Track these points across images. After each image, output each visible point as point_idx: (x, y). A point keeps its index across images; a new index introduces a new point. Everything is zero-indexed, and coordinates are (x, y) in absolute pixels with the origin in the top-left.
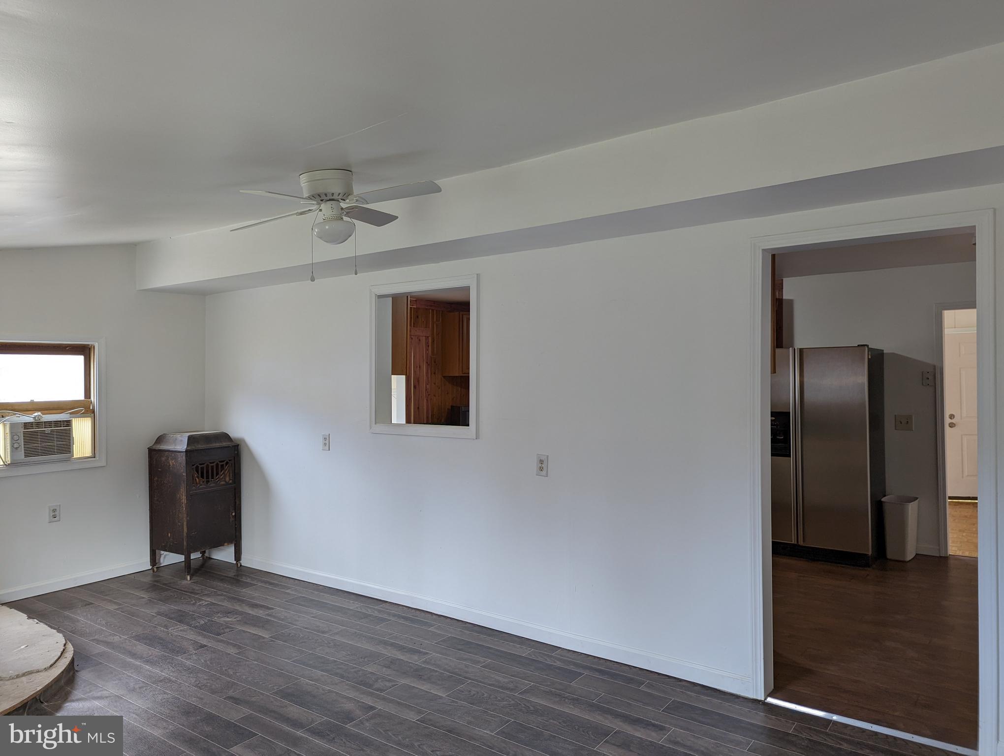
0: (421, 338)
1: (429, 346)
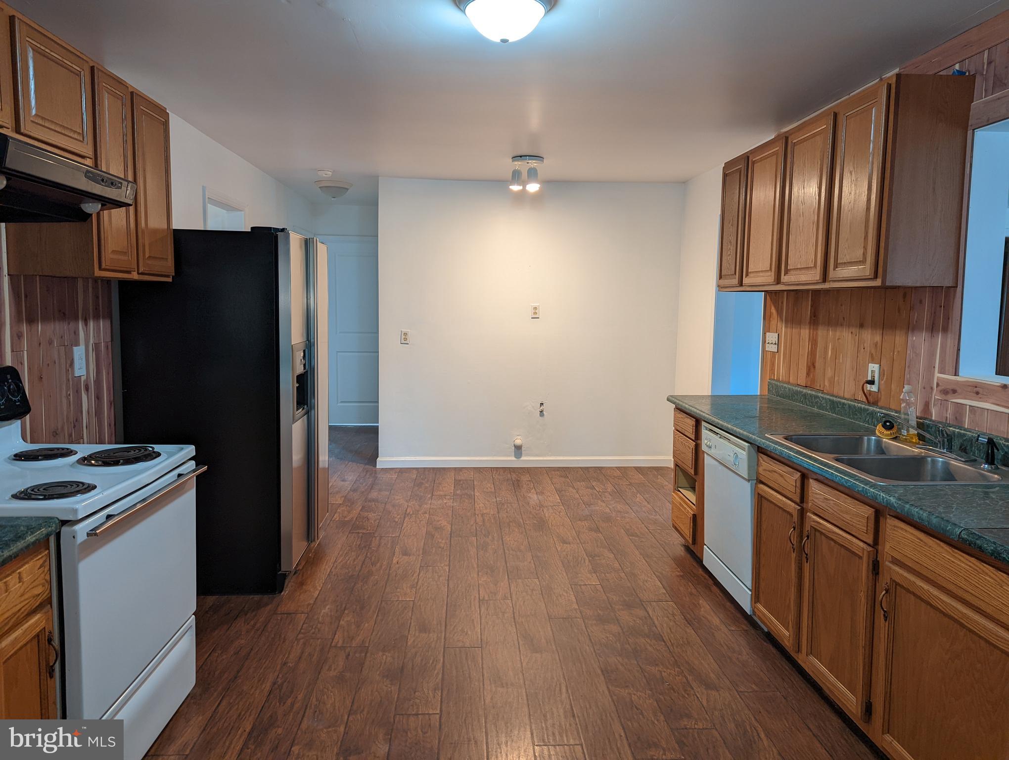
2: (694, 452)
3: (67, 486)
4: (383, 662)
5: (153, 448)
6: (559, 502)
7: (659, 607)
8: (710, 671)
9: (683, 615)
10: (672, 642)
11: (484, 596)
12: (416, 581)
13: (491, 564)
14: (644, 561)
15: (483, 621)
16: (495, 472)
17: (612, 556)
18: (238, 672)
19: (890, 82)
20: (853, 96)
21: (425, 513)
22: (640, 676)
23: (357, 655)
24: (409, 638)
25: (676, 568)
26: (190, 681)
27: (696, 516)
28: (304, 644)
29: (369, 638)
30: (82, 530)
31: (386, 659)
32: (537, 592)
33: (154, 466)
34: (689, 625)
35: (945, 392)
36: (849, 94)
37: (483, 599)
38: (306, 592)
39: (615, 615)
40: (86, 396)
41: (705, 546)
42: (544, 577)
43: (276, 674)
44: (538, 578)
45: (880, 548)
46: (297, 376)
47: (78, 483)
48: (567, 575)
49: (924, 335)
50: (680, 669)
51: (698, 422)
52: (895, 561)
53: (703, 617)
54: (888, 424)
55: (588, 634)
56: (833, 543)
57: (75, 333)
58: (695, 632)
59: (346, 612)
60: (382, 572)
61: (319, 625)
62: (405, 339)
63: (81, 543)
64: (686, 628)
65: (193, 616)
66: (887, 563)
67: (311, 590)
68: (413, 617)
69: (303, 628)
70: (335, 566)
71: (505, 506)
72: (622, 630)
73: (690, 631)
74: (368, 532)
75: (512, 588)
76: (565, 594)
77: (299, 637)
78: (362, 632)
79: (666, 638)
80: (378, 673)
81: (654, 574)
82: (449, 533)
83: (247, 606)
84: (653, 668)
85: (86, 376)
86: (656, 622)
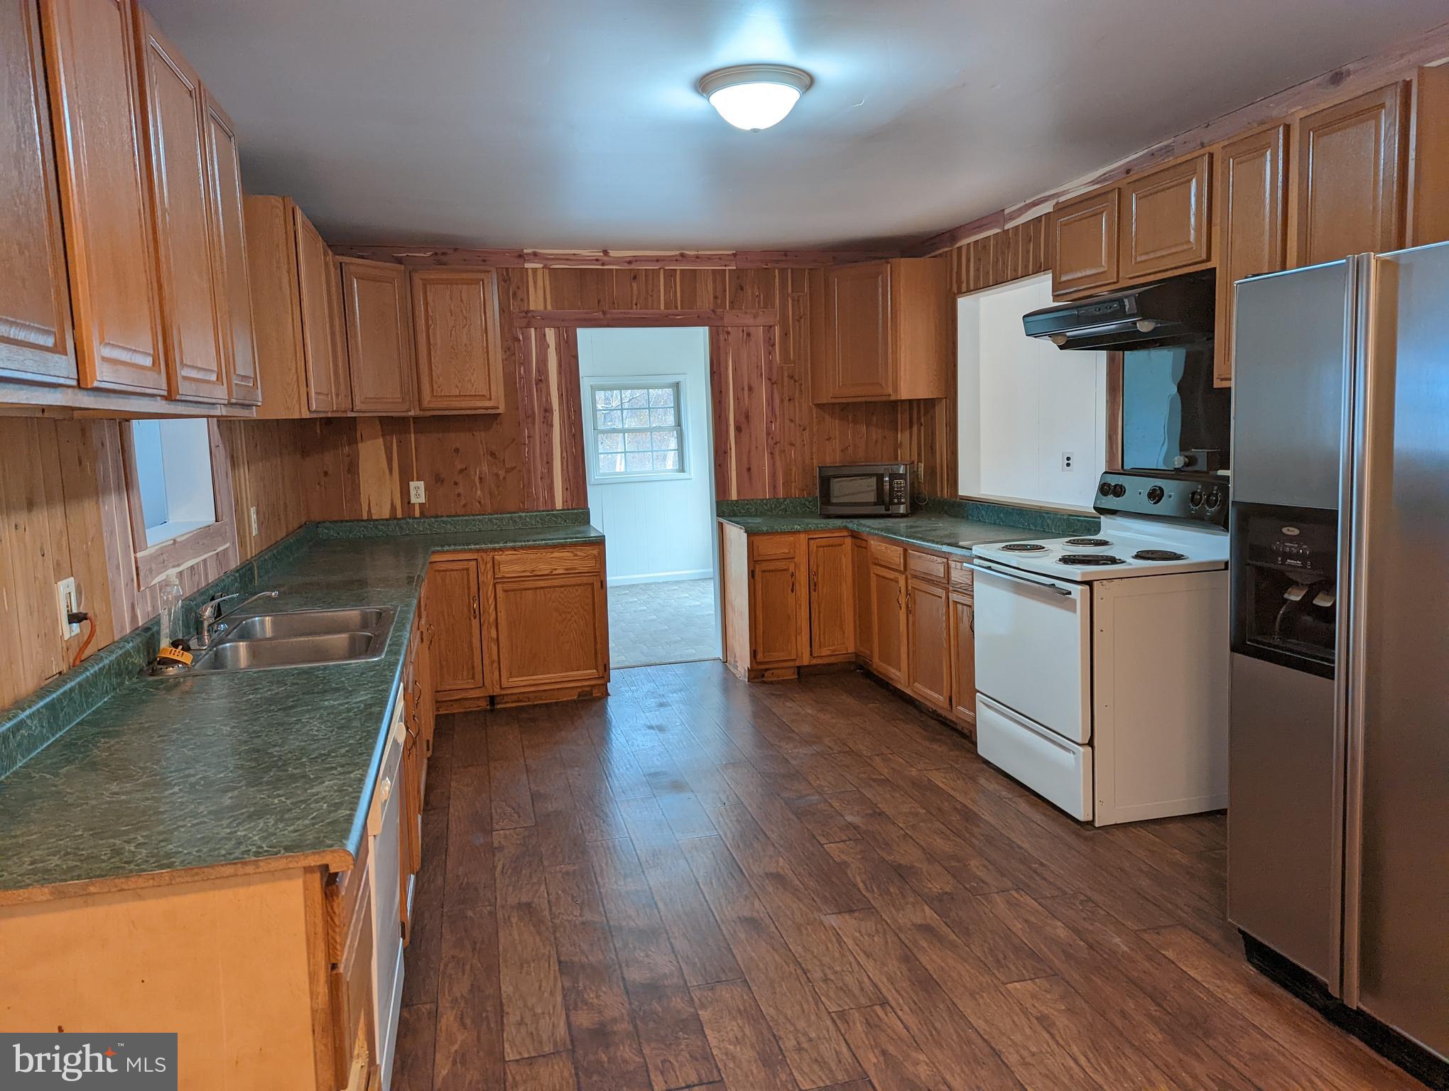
0: (752, 330)
1: (774, 345)
49: (114, 499)
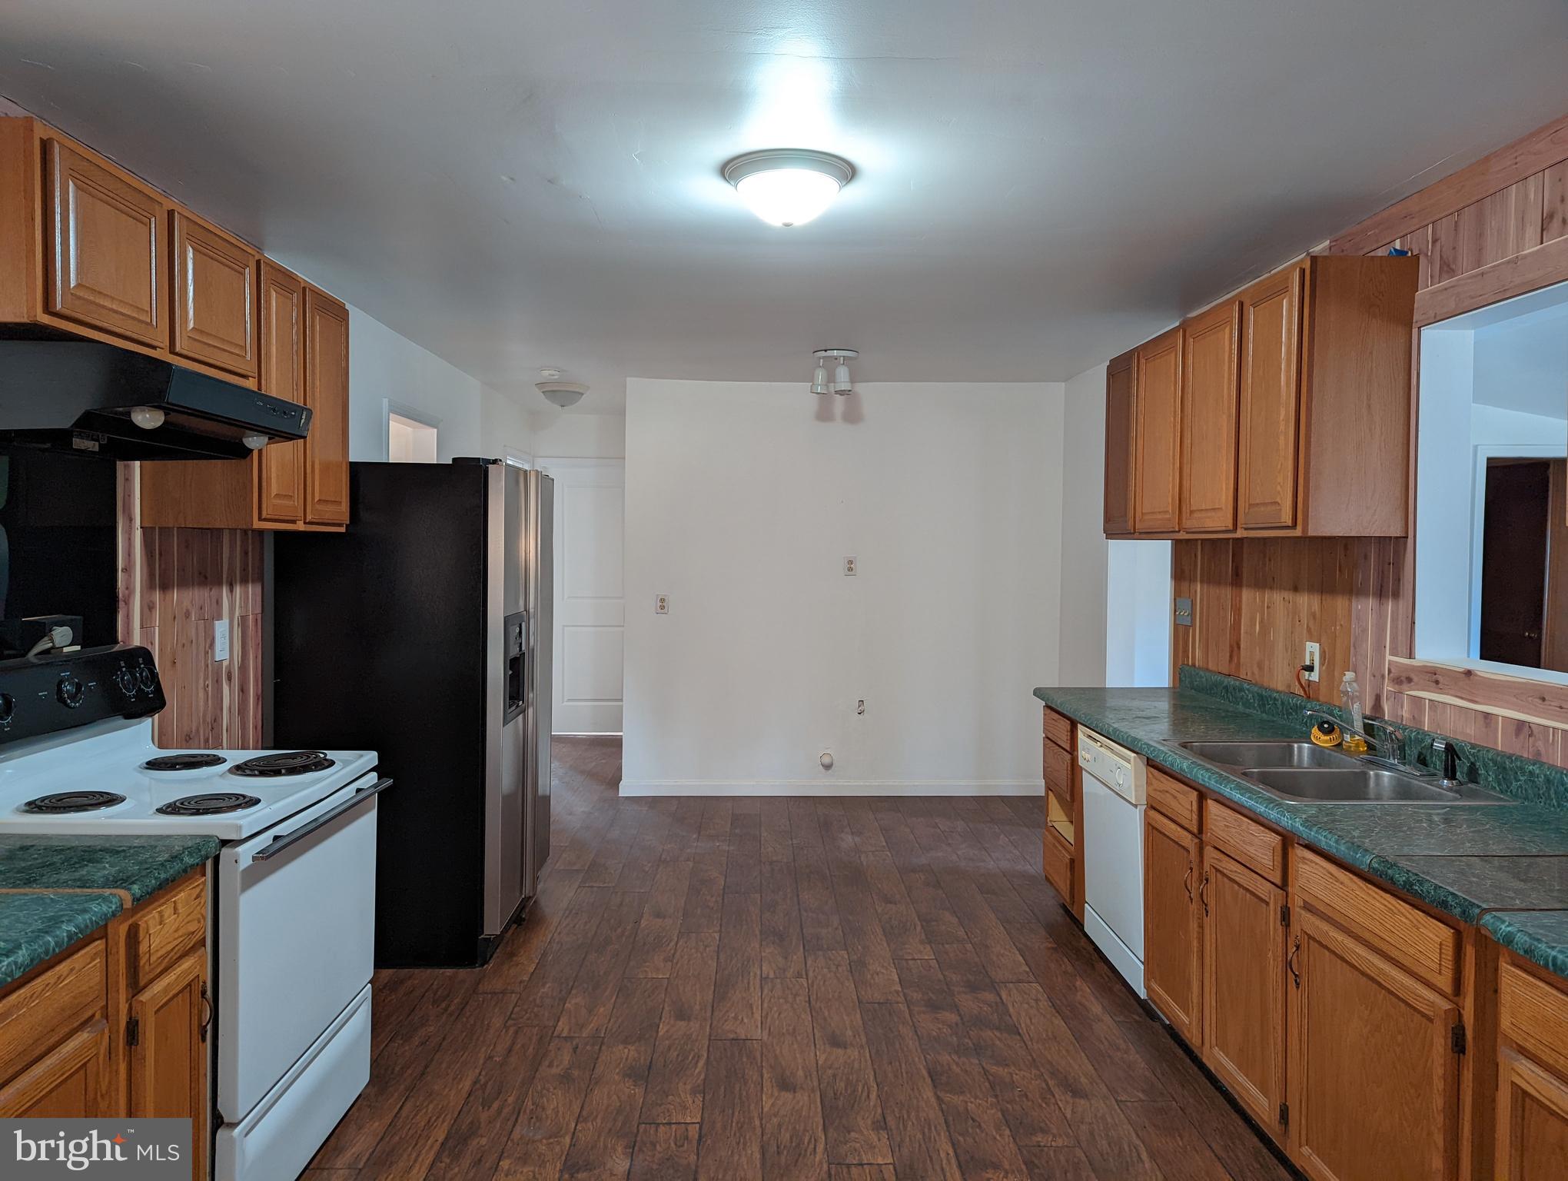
2: (1069, 768)
3: (224, 800)
4: (625, 1057)
5: (326, 755)
6: (884, 846)
7: (1017, 989)
8: (1081, 1075)
9: (1051, 1002)
10: (1032, 1036)
11: (768, 973)
12: (672, 952)
13: (780, 930)
14: (1002, 928)
15: (765, 1005)
16: (792, 803)
17: (955, 920)
18: (426, 1067)
19: (1304, 267)
20: (1275, 274)
21: (688, 860)
22: (982, 1080)
23: (588, 1048)
24: (661, 1026)
25: (1047, 938)
26: (360, 1077)
27: (1074, 862)
28: (516, 1033)
29: (605, 1026)
30: (246, 854)
31: (629, 1053)
32: (845, 968)
33: (328, 777)
34: (1057, 1014)
35: (1397, 681)
36: (1270, 272)
37: (767, 977)
38: (517, 965)
39: (953, 999)
40: (228, 689)
41: (1086, 905)
42: (855, 948)
43: (477, 1071)
44: (847, 950)
45: (1290, 889)
46: (510, 660)
47: (237, 796)
48: (888, 945)
49: (1371, 602)
50: (1039, 1070)
51: (1074, 725)
52: (1308, 907)
53: (1080, 1003)
54: (1326, 726)
55: (913, 1025)
56: (1236, 887)
57: (217, 603)
58: (1066, 1023)
59: (574, 992)
60: (624, 939)
61: (536, 1009)
62: (663, 607)
63: (245, 870)
64: (1053, 1018)
65: (369, 985)
66: (1298, 909)
67: (525, 962)
68: (667, 1000)
69: (514, 1012)
70: (558, 931)
71: (805, 852)
72: (962, 1019)
73: (1058, 1022)
74: (605, 885)
75: (809, 963)
76: (883, 971)
77: (507, 1025)
78: (596, 1018)
79: (1023, 1030)
80: (617, 1071)
81: (1015, 945)
82: (722, 887)
83: (435, 983)
84: (1001, 1069)
85: (228, 660)
86: (1011, 1010)
